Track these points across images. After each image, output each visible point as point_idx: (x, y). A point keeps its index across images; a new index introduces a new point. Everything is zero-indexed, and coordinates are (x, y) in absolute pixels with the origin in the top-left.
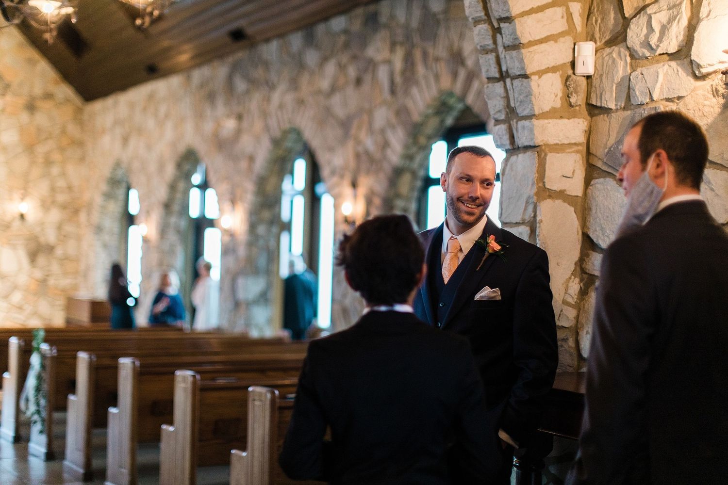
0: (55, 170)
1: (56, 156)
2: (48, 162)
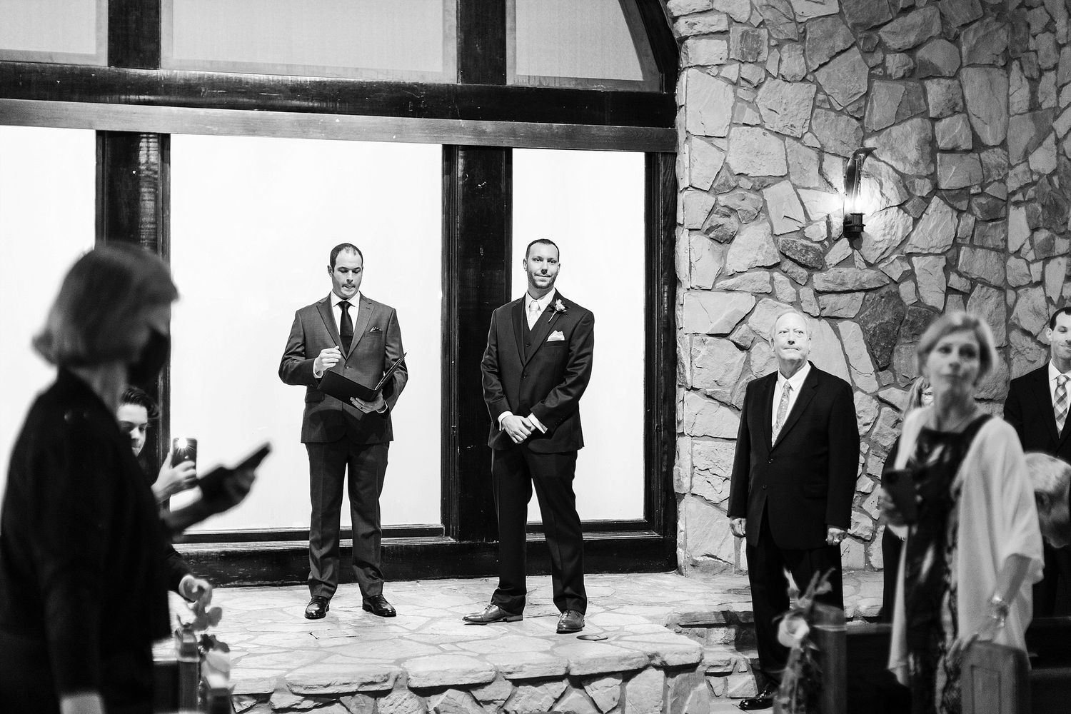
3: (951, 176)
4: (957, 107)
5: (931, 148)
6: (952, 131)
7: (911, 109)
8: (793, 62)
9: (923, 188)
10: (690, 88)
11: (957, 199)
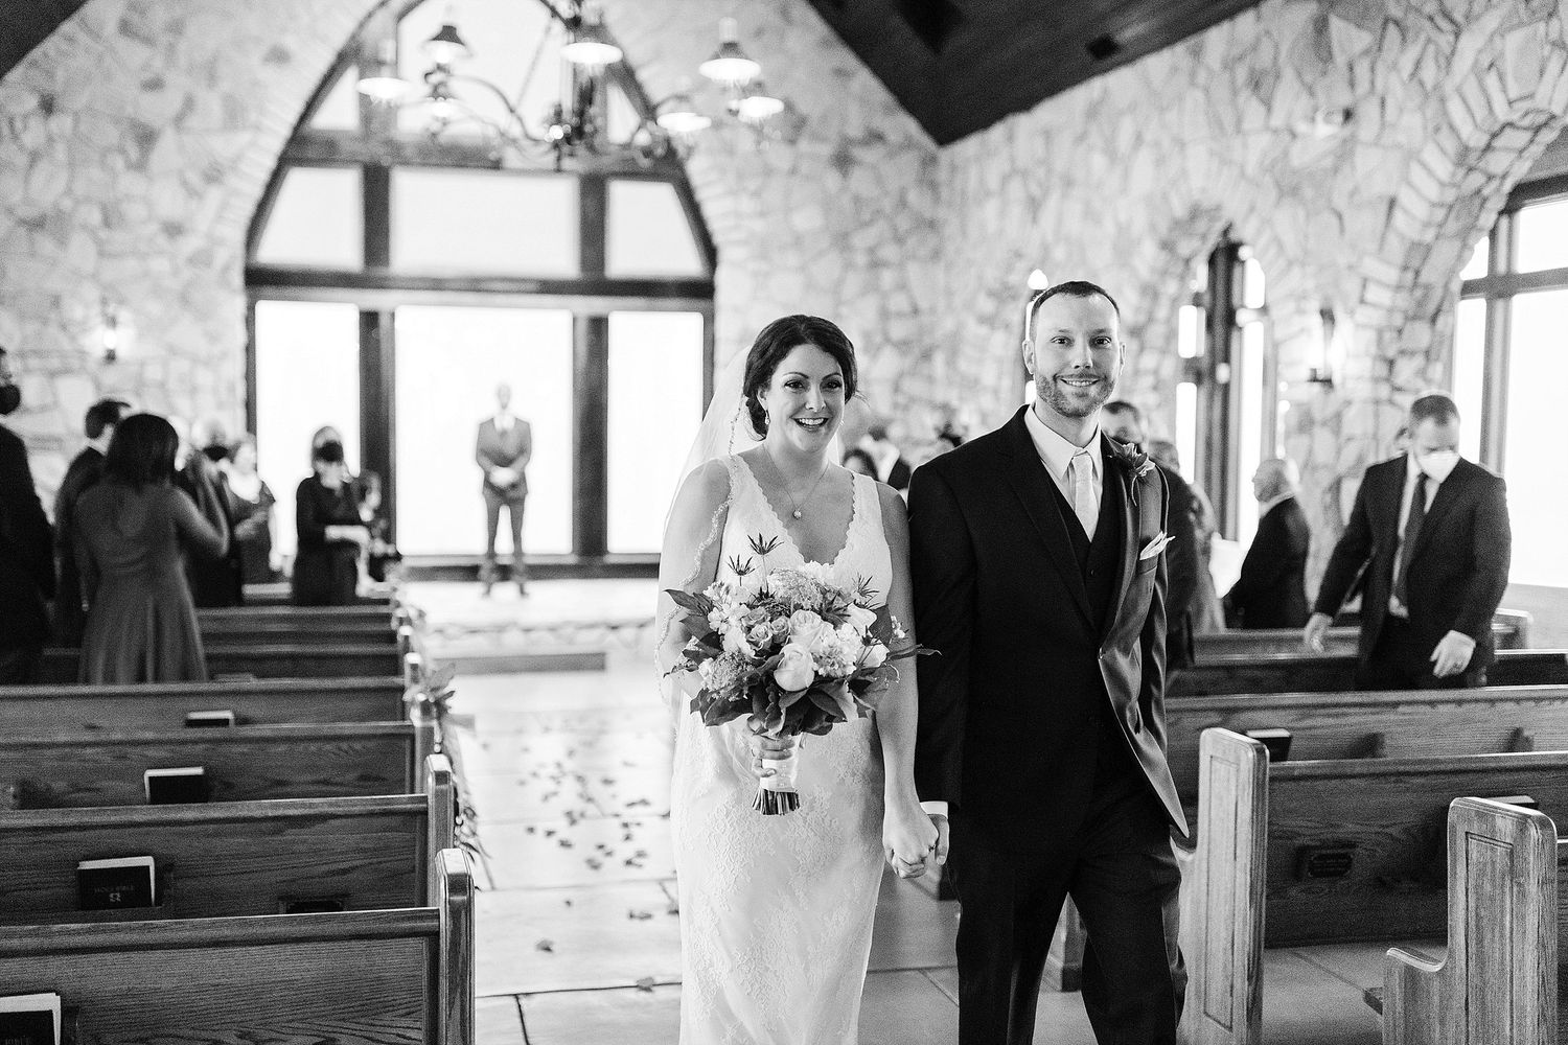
0: (887, 278)
1: (889, 252)
2: (876, 264)
3: (898, 330)
4: (902, 286)
5: (885, 315)
6: (899, 302)
7: (871, 287)
8: (792, 259)
9: (878, 339)
10: (723, 279)
11: (903, 346)
